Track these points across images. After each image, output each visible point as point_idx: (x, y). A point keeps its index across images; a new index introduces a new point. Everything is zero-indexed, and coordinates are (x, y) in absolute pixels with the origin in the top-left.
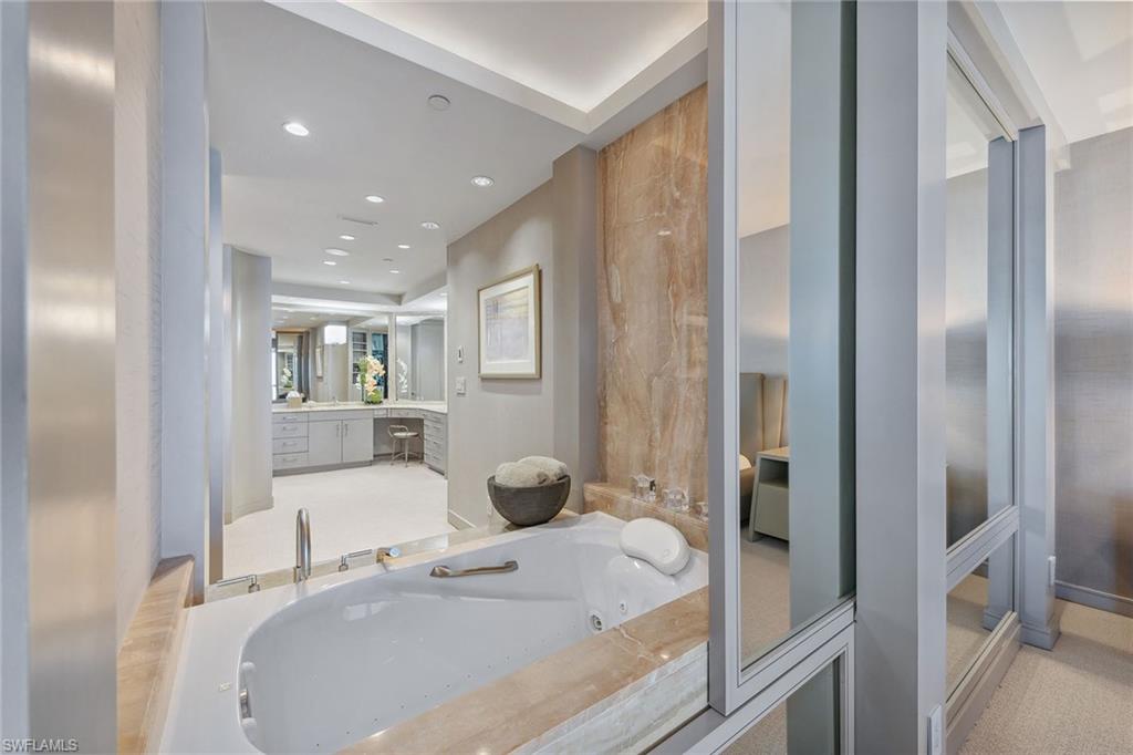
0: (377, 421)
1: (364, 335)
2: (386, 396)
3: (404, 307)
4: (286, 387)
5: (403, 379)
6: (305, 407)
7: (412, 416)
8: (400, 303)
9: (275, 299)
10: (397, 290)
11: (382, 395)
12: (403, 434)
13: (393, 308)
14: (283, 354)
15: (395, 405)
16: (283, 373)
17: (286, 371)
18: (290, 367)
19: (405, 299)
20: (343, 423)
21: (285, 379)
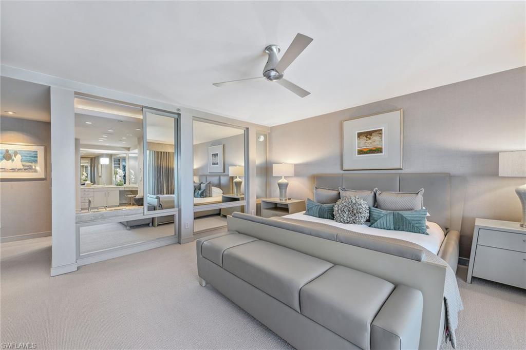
0: (120, 192)
1: (119, 159)
2: (125, 183)
3: (131, 152)
4: (84, 180)
5: (132, 176)
6: (93, 187)
7: (134, 189)
8: (129, 151)
9: (81, 149)
10: (128, 146)
11: (123, 183)
12: (131, 196)
13: (127, 152)
14: (83, 166)
15: (128, 186)
16: (83, 174)
17: (84, 173)
18: (86, 171)
19: (131, 149)
20: (107, 192)
21: (84, 177)
